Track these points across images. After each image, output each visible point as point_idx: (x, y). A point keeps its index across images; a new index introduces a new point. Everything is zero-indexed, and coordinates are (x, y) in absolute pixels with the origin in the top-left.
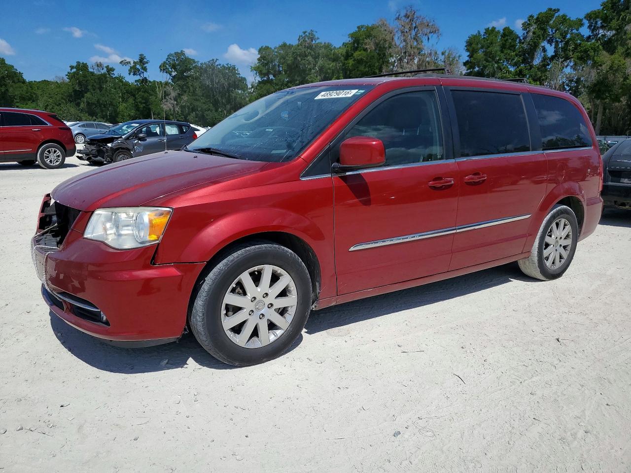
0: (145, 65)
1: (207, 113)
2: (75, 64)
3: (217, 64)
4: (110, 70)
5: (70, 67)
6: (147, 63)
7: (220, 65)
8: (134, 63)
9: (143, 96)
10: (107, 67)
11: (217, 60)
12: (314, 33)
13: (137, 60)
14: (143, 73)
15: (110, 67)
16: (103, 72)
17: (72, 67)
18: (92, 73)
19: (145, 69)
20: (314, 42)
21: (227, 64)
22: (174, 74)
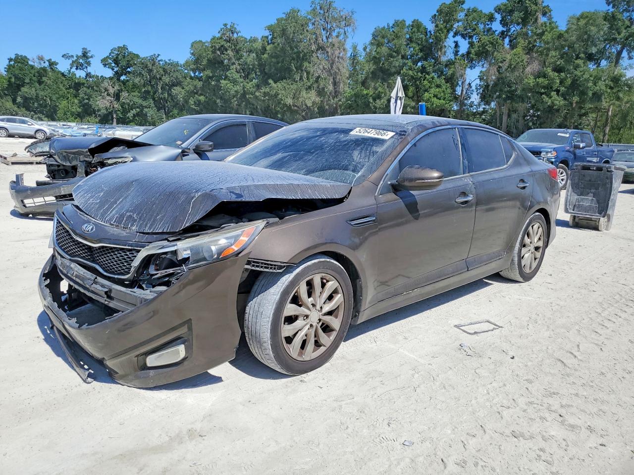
0: (89, 60)
1: (146, 110)
2: (13, 57)
3: (159, 59)
4: (52, 64)
5: (8, 59)
6: (92, 57)
7: (161, 60)
8: (77, 56)
9: (86, 91)
10: (49, 61)
11: (159, 55)
12: (235, 26)
13: (80, 54)
14: (87, 67)
15: (53, 61)
16: (43, 65)
17: (10, 60)
18: (32, 67)
19: (89, 64)
20: (235, 36)
21: (169, 60)
22: (116, 69)
